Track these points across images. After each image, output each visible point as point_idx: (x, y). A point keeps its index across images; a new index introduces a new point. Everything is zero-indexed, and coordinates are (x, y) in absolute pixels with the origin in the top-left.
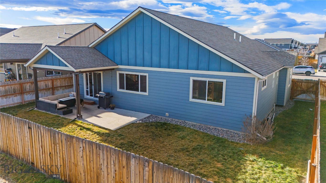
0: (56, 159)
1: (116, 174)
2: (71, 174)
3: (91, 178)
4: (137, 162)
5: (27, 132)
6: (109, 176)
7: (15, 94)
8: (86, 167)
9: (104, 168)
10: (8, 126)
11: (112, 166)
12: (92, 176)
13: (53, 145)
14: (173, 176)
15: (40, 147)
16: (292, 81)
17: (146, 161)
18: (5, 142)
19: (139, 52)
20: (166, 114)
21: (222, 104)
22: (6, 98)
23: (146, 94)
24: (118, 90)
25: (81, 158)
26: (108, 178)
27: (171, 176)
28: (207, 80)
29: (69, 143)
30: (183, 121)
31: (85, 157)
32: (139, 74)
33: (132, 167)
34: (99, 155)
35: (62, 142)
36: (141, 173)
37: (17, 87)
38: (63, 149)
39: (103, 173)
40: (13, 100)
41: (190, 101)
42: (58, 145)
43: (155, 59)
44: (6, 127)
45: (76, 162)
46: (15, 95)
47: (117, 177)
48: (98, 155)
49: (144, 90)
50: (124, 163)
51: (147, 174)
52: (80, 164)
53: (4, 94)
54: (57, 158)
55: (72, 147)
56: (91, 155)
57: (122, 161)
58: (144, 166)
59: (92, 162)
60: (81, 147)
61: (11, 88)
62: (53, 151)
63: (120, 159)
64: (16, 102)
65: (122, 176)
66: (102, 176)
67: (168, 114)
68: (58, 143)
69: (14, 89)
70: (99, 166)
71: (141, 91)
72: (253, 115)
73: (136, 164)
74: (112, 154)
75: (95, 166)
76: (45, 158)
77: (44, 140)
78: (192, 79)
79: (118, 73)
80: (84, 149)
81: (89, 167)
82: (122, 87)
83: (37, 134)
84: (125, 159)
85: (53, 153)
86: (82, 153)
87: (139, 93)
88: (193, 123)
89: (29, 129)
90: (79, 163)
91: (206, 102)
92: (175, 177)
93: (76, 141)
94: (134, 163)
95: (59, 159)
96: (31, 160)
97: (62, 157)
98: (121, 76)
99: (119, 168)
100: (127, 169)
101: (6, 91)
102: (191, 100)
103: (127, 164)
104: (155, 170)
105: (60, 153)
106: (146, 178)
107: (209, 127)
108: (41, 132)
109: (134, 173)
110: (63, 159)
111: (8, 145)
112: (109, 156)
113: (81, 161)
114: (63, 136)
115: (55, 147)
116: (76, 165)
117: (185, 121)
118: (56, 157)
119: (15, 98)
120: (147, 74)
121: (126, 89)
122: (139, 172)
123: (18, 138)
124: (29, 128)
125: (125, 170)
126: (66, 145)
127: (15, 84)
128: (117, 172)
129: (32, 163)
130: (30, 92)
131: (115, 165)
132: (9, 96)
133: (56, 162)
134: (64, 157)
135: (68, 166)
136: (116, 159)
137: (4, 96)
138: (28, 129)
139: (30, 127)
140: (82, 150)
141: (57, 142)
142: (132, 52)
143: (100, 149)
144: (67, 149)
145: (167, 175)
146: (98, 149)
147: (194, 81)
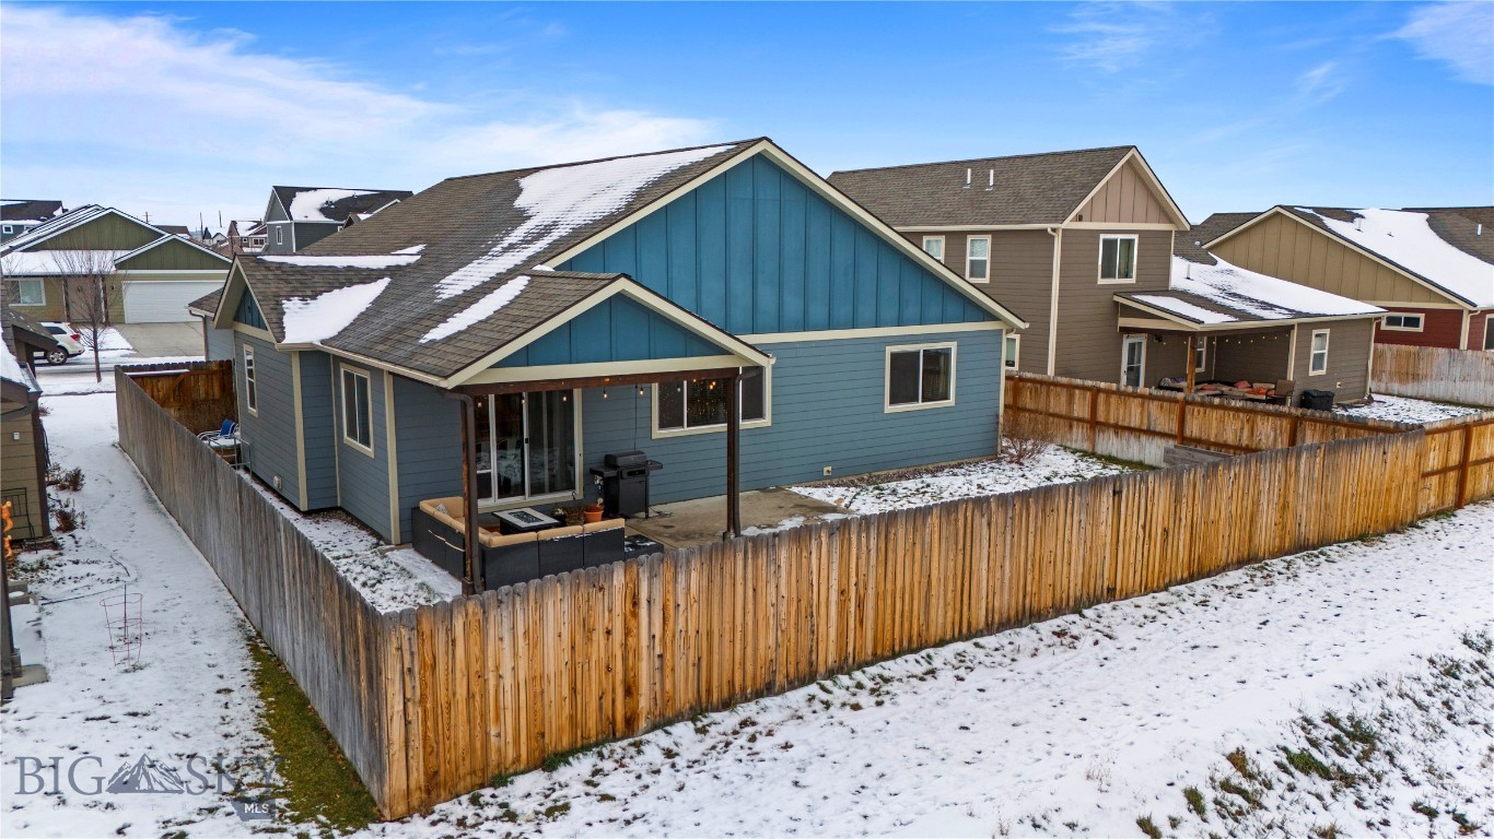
20: (826, 469)
21: (950, 401)
23: (766, 421)
24: (657, 433)
28: (921, 347)
43: (793, 306)
67: (830, 468)
76: (1149, 551)
77: (1153, 505)
78: (889, 351)
83: (1137, 499)
91: (920, 405)
95: (1182, 531)
102: (888, 408)
121: (690, 424)
129: (1109, 590)
147: (894, 357)
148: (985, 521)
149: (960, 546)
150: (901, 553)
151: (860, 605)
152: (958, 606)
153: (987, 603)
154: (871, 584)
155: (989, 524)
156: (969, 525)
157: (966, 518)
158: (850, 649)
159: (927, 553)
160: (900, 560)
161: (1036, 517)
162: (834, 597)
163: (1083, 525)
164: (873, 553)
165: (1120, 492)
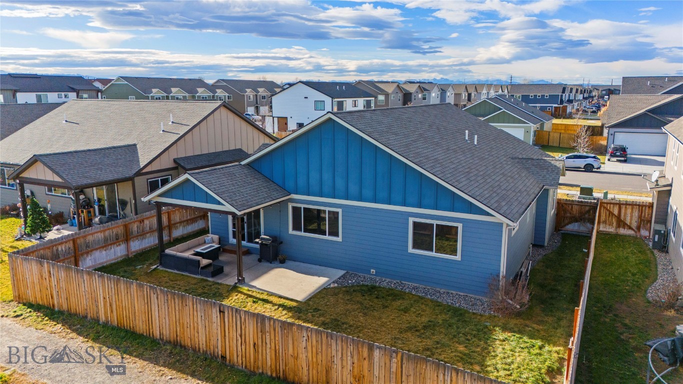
0: (264, 352)
1: (353, 367)
2: (287, 369)
3: (318, 373)
4: (381, 353)
5: (215, 317)
6: (345, 369)
7: (118, 242)
8: (310, 359)
9: (337, 361)
10: (180, 308)
11: (349, 358)
12: (319, 370)
13: (260, 334)
14: (426, 367)
15: (238, 336)
16: (558, 202)
17: (393, 352)
18: (173, 328)
19: (327, 176)
20: (372, 270)
21: (457, 257)
22: (105, 250)
23: (339, 239)
24: (291, 231)
25: (304, 350)
26: (342, 371)
27: (424, 367)
28: (435, 222)
29: (286, 331)
30: (398, 281)
31: (309, 348)
32: (327, 209)
33: (375, 359)
34: (331, 345)
35: (275, 330)
36: (388, 365)
37: (120, 230)
38: (277, 339)
39: (335, 366)
40: (115, 251)
41: (409, 252)
42: (267, 334)
43: (353, 189)
44: (177, 309)
45: (296, 355)
46: (118, 244)
47: (355, 370)
48: (329, 346)
49: (334, 233)
50: (365, 354)
51: (394, 366)
52: (303, 356)
53: (104, 245)
54: (266, 350)
55: (290, 336)
56: (319, 346)
57: (362, 352)
58: (391, 357)
59: (320, 354)
60: (304, 335)
61: (113, 232)
62: (260, 341)
63: (360, 349)
64: (119, 255)
65: (362, 369)
66: (333, 371)
67: (374, 271)
68: (269, 331)
69: (117, 235)
70: (329, 358)
71: (330, 234)
72: (501, 274)
73: (381, 355)
74: (349, 344)
75: (324, 358)
76: (245, 349)
77: (245, 327)
78: (411, 220)
79: (290, 206)
80: (309, 339)
81: (315, 360)
82: (296, 227)
83: (234, 320)
84: (367, 350)
85: (260, 343)
86: (306, 343)
87: (327, 237)
88: (413, 284)
89: (220, 313)
90: (300, 356)
91: (433, 254)
92: (428, 368)
93: (298, 329)
94: (378, 354)
95: (268, 351)
96: (220, 353)
97: (273, 348)
98: (296, 210)
99: (358, 360)
100: (369, 361)
101: (106, 239)
102: (411, 250)
103: (369, 356)
104: (404, 361)
105: (272, 343)
106: (394, 369)
107: (439, 290)
108: (241, 318)
109: (378, 364)
110: (276, 352)
111: (178, 334)
112: (345, 347)
113: (304, 352)
114: (277, 322)
115: (264, 336)
116: (296, 358)
117: (402, 282)
118: (264, 348)
119: (119, 248)
120: (340, 210)
121: (305, 232)
122: (384, 364)
123: (200, 324)
124: (220, 311)
125: (366, 363)
126: (282, 334)
127: (118, 227)
128: (355, 365)
129: (222, 357)
130: (137, 236)
131: (352, 357)
132: (110, 247)
133: (264, 355)
134: (277, 348)
135: (283, 360)
136: (355, 350)
137: (103, 247)
138: (218, 313)
139: (222, 310)
140: (306, 340)
141: (267, 329)
142: (314, 176)
143: (332, 339)
144: (282, 338)
145: (419, 366)
146: (329, 338)
147: (415, 223)
148: (155, 296)
149: (146, 301)
150: (123, 294)
151: (111, 305)
152: (148, 325)
153: (160, 330)
154: (114, 300)
155: (157, 298)
156: (149, 295)
157: (147, 291)
158: (109, 319)
159: (133, 298)
160: (123, 296)
161: (179, 304)
162: (102, 298)
163: (203, 318)
164: (113, 289)
165: (224, 312)
